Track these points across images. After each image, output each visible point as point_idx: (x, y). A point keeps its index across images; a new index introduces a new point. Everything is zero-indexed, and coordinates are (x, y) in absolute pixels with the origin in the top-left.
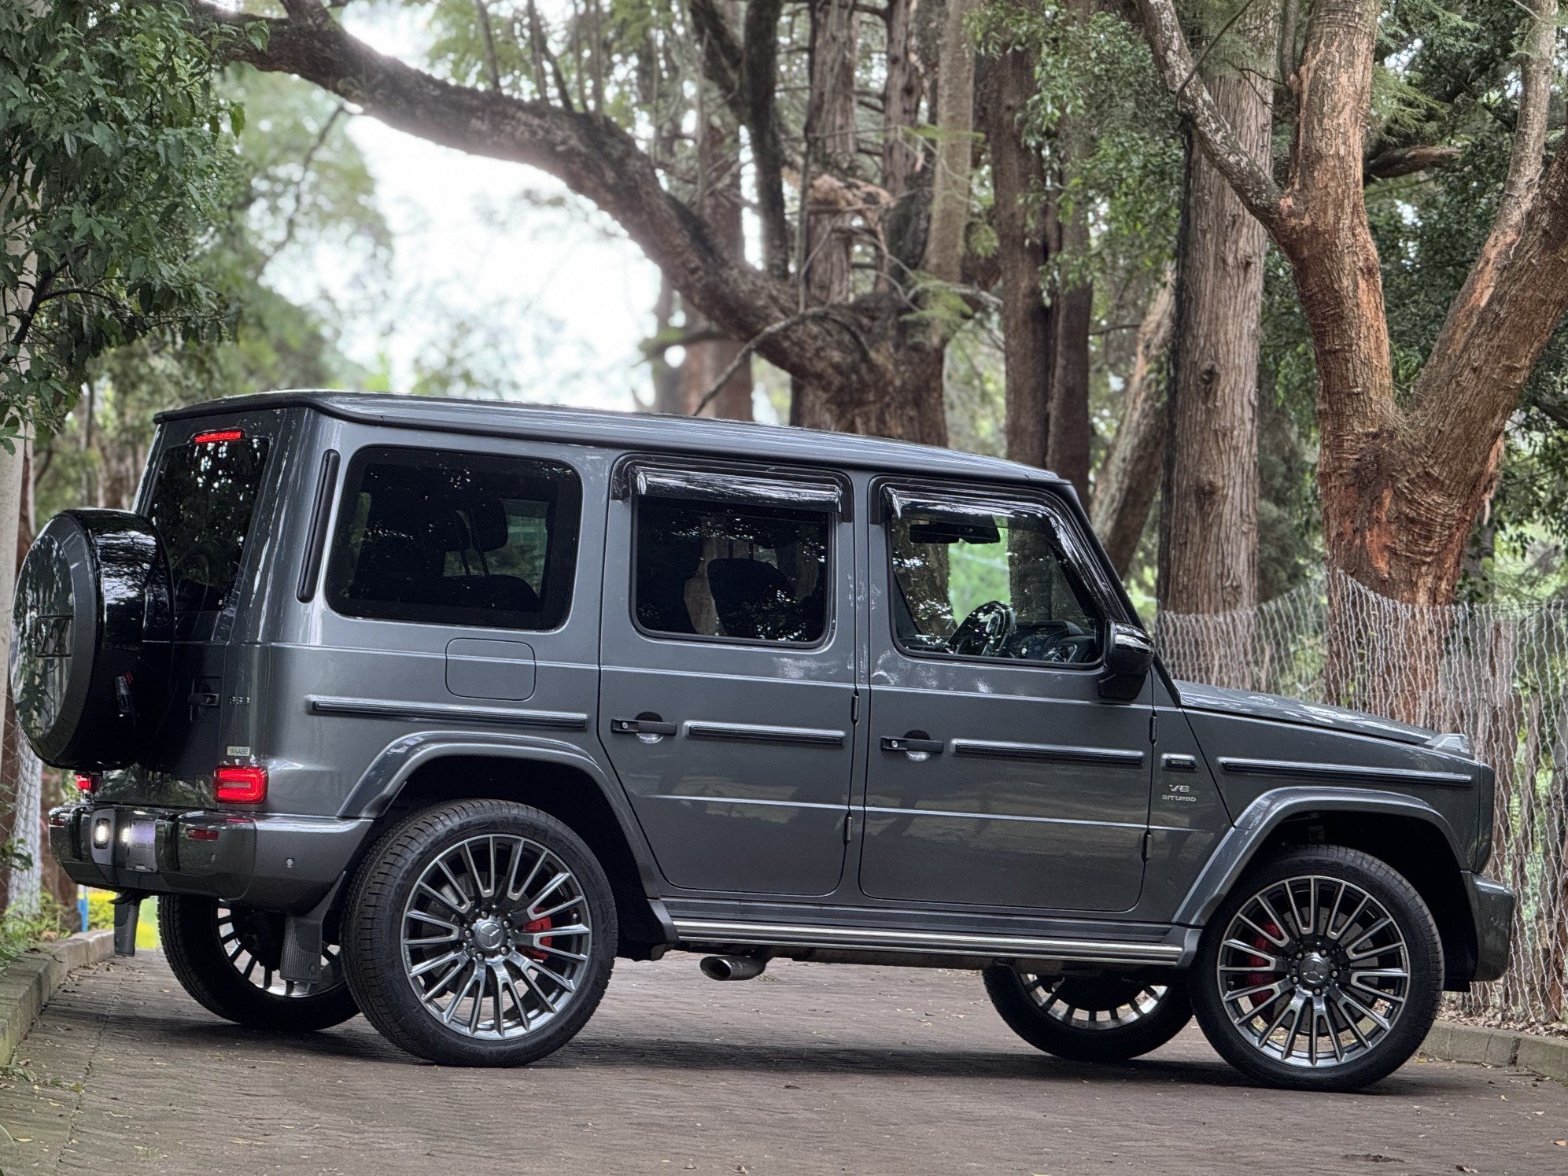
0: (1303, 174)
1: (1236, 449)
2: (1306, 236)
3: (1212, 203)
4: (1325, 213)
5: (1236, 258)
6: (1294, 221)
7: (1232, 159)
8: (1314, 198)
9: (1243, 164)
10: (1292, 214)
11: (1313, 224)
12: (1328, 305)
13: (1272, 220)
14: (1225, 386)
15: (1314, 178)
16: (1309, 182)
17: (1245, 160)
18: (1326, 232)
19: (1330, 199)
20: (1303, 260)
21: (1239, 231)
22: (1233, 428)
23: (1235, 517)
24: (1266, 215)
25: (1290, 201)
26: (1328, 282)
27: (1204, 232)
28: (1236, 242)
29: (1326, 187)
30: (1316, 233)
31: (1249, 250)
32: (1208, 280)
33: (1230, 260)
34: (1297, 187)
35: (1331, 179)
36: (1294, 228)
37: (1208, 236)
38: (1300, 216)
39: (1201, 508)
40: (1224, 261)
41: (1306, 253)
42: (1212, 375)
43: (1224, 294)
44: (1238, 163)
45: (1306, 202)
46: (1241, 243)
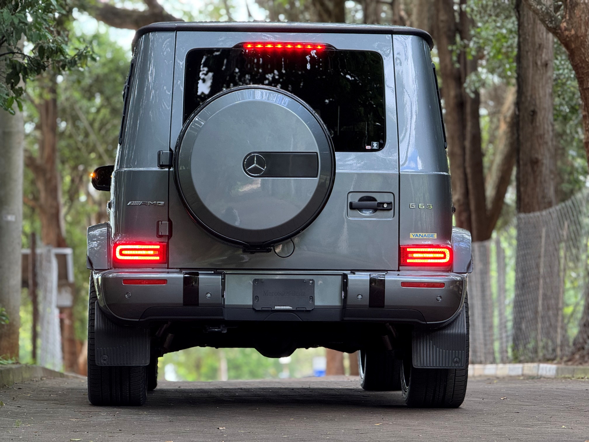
0: (570, 12)
1: (546, 143)
2: (573, 39)
3: (530, 40)
4: (581, 27)
5: (541, 62)
6: (567, 33)
7: (539, 7)
8: (576, 22)
9: (543, 9)
10: (566, 29)
11: (576, 33)
12: (584, 68)
13: (557, 33)
14: (540, 117)
15: (574, 13)
16: (572, 15)
17: (544, 7)
18: (581, 36)
19: (582, 22)
20: (572, 50)
21: (542, 51)
22: (544, 134)
23: (548, 172)
24: (555, 31)
25: (565, 24)
26: (583, 58)
27: (527, 52)
28: (541, 55)
29: (580, 17)
30: (577, 37)
31: (547, 58)
32: (531, 72)
33: (539, 63)
34: (568, 18)
35: (582, 13)
36: (567, 36)
37: (529, 53)
38: (570, 30)
39: (533, 168)
40: (536, 64)
41: (573, 46)
42: (534, 113)
43: (537, 77)
44: (541, 9)
45: (572, 24)
46: (544, 55)
